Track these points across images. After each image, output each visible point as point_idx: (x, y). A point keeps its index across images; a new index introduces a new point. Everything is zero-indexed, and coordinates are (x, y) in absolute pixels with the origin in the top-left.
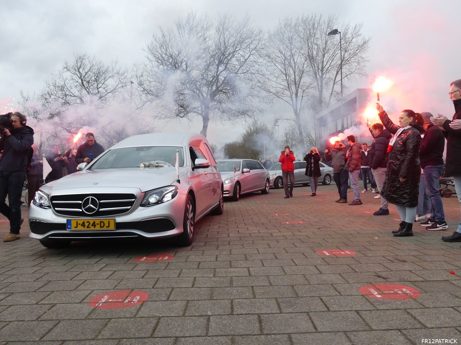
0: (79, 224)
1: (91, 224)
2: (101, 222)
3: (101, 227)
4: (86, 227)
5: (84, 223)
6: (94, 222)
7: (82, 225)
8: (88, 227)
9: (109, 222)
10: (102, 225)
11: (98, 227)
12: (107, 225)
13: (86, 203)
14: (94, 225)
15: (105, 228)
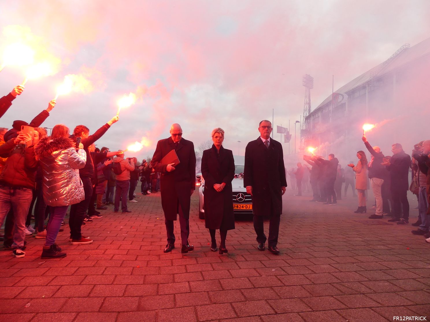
0: (235, 206)
1: (241, 206)
2: (246, 206)
3: (246, 208)
4: (239, 208)
5: (238, 206)
6: (243, 206)
7: (237, 207)
8: (240, 208)
9: (250, 206)
10: (247, 207)
11: (244, 208)
12: (249, 207)
13: (239, 196)
14: (243, 207)
15: (248, 209)
